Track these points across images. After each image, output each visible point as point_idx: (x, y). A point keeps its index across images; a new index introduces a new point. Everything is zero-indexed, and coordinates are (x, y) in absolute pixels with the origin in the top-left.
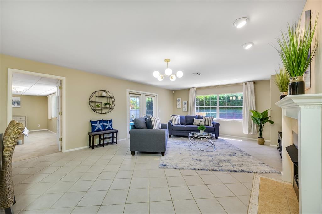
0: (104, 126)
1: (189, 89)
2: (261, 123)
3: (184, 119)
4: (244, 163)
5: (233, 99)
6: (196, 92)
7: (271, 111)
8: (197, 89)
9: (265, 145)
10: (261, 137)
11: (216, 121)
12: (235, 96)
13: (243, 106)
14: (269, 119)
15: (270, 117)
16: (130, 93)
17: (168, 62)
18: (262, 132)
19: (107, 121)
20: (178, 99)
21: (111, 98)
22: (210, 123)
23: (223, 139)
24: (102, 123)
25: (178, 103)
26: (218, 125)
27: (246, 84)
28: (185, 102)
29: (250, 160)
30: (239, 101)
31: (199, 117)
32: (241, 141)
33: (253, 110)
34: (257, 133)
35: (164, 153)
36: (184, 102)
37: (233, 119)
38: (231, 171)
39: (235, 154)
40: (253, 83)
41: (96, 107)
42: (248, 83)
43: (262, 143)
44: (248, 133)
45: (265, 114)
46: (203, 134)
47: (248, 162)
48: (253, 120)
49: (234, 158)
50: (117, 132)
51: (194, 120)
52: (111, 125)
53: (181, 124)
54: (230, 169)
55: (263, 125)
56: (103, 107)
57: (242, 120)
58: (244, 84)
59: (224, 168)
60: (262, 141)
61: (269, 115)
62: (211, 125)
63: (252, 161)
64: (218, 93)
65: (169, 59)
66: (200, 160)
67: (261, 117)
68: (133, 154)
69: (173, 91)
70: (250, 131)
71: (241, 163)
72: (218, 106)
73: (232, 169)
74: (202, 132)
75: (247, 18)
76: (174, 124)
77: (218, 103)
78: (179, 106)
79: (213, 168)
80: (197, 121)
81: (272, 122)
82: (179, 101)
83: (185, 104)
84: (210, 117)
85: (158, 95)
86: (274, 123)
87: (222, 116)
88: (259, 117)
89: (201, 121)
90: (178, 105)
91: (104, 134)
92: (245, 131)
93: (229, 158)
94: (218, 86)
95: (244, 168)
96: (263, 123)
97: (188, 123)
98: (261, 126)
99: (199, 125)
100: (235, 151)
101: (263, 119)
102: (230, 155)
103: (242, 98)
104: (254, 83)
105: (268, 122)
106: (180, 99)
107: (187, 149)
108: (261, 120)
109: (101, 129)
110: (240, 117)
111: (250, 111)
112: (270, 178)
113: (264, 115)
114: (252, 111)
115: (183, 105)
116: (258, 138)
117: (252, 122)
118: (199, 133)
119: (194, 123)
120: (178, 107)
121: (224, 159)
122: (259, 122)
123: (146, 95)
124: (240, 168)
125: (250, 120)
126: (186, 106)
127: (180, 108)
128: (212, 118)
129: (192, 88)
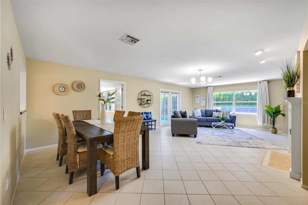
0: (147, 117)
1: (207, 87)
2: (274, 116)
3: (204, 112)
4: (259, 144)
5: (246, 95)
6: (213, 89)
7: (283, 106)
8: (214, 87)
9: (278, 134)
10: (274, 128)
11: (233, 114)
12: (249, 92)
13: (257, 102)
14: (282, 112)
15: (282, 111)
16: (161, 92)
18: (275, 123)
19: (148, 113)
20: (196, 96)
21: (150, 96)
22: (227, 116)
23: (239, 129)
24: (146, 115)
25: (197, 99)
26: (235, 118)
27: (260, 83)
29: (263, 142)
30: (253, 97)
31: (217, 111)
32: (256, 130)
33: (267, 104)
34: (270, 124)
35: (196, 135)
36: (202, 98)
37: (248, 113)
38: (249, 147)
39: (251, 139)
40: (267, 82)
41: (142, 102)
42: (262, 82)
43: (275, 132)
44: (262, 125)
45: (278, 108)
46: (224, 123)
47: (262, 143)
48: (267, 113)
49: (251, 141)
50: (155, 121)
51: (213, 113)
52: (151, 116)
53: (202, 117)
54: (248, 146)
55: (275, 117)
56: (146, 102)
57: (257, 113)
58: (258, 83)
59: (243, 145)
60: (275, 131)
61: (281, 109)
62: (229, 118)
63: (265, 142)
64: (234, 91)
65: (202, 69)
66: (224, 141)
67: (274, 111)
68: (173, 135)
69: (192, 89)
70: (264, 122)
71: (257, 143)
72: (234, 102)
73: (250, 146)
74: (222, 122)
75: (263, 50)
76: (196, 116)
78: (198, 101)
79: (235, 145)
80: (215, 114)
81: (284, 115)
82: (198, 97)
83: (203, 99)
84: (228, 111)
85: (181, 92)
86: (285, 115)
87: (237, 110)
88: (273, 111)
89: (219, 114)
91: (148, 122)
92: (260, 123)
93: (247, 140)
95: (259, 146)
96: (276, 116)
97: (207, 115)
98: (274, 118)
99: (218, 117)
100: (251, 137)
101: (276, 113)
102: (247, 139)
103: (256, 94)
104: (268, 82)
105: (281, 115)
106: (199, 96)
107: (211, 135)
108: (274, 113)
109: (146, 118)
110: (254, 111)
111: (264, 106)
112: (279, 152)
113: (276, 109)
114: (266, 106)
115: (202, 100)
116: (271, 128)
117: (266, 115)
118: (221, 123)
119: (213, 116)
120: (196, 102)
121: (243, 141)
122: (272, 115)
123: (172, 93)
124: (256, 146)
125: (264, 113)
126: (204, 101)
127: (199, 103)
128: (229, 111)
129: (210, 86)
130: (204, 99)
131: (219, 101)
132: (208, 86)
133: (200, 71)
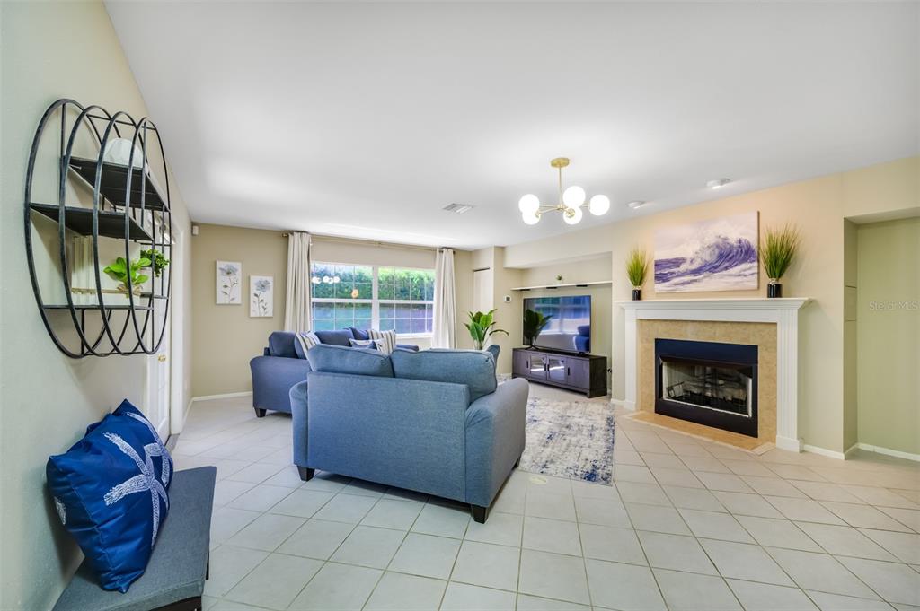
1: (286, 235)
6: (311, 248)
8: (317, 238)
13: (434, 303)
17: (560, 167)
20: (222, 265)
25: (222, 280)
27: (441, 251)
28: (264, 278)
36: (255, 279)
40: (451, 251)
42: (444, 250)
58: (438, 250)
64: (376, 264)
65: (564, 159)
69: (196, 224)
72: (376, 302)
77: (375, 293)
78: (229, 294)
82: (229, 272)
83: (262, 286)
90: (227, 290)
94: (380, 243)
104: (454, 253)
106: (237, 265)
115: (254, 290)
120: (221, 299)
126: (268, 296)
127: (237, 302)
129: (301, 232)
130: (267, 283)
131: (328, 295)
132: (292, 232)
133: (558, 169)
